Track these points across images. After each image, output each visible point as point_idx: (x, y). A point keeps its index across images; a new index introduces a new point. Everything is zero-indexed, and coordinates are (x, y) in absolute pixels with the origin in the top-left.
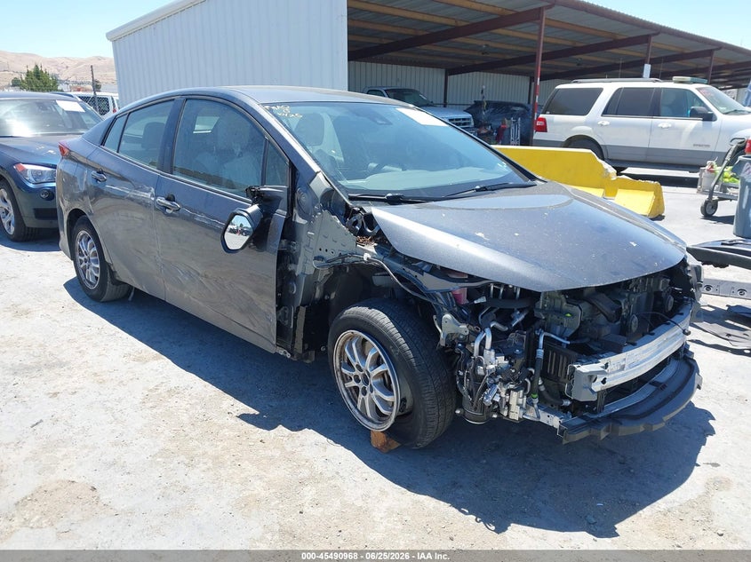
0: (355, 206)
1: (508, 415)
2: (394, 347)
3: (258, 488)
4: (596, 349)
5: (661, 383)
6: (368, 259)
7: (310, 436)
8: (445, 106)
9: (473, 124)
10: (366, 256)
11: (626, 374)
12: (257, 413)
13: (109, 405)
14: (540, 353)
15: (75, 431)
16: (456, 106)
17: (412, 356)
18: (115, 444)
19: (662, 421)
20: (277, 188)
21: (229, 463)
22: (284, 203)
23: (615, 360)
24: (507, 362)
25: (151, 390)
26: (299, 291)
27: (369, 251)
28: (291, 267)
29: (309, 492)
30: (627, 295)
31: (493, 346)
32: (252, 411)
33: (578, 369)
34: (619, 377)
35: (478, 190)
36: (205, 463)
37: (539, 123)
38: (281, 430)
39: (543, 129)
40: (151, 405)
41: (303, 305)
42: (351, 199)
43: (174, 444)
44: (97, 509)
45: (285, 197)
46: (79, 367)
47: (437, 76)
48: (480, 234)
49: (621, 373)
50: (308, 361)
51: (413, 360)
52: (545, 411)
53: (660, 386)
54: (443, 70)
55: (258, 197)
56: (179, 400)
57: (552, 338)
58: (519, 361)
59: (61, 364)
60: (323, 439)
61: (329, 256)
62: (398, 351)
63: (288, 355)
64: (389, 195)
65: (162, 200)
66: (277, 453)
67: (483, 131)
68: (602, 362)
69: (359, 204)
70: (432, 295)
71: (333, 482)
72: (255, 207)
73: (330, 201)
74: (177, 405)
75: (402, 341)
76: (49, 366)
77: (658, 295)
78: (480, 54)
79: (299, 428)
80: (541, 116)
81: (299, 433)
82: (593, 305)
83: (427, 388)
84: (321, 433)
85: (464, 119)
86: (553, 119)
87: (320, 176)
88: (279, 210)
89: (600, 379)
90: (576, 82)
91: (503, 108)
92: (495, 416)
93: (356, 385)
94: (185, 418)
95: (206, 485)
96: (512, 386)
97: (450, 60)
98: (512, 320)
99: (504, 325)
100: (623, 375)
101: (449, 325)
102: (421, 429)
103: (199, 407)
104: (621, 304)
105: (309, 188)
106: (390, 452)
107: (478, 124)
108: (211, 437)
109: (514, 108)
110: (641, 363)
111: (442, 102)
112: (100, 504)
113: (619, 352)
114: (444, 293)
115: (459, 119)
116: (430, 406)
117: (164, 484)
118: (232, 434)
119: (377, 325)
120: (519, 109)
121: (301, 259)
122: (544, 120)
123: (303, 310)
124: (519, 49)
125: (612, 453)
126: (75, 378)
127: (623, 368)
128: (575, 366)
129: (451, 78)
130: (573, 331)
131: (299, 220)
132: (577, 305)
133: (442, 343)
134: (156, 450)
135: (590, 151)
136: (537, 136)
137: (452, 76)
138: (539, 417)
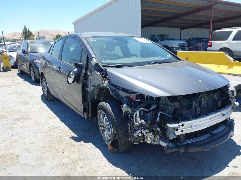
0: (103, 68)
1: (147, 142)
2: (110, 116)
3: (66, 160)
4: (180, 119)
5: (214, 134)
6: (105, 86)
7: (90, 145)
8: (180, 40)
9: (187, 45)
10: (104, 85)
11: (193, 129)
12: (77, 136)
13: (35, 131)
14: (158, 119)
15: (22, 138)
16: (183, 40)
17: (115, 119)
18: (31, 143)
19: (209, 148)
20: (83, 64)
21: (61, 152)
22: (84, 68)
23: (186, 123)
24: (145, 122)
25: (49, 128)
26: (89, 97)
27: (106, 83)
28: (86, 89)
29: (81, 163)
30: (196, 99)
31: (139, 116)
32: (76, 136)
33: (168, 126)
34: (189, 130)
35: (153, 63)
36: (54, 151)
37: (209, 44)
38: (82, 142)
39: (211, 46)
40: (47, 132)
41: (90, 101)
42: (103, 66)
43: (48, 145)
44: (16, 162)
45: (85, 66)
46: (33, 120)
47: (178, 30)
48: (140, 77)
49: (190, 128)
50: (95, 120)
51: (115, 120)
52: (162, 141)
53: (213, 135)
54: (180, 28)
55: (77, 66)
56: (55, 131)
57: (164, 114)
58: (149, 122)
59: (28, 118)
60: (93, 146)
61: (96, 85)
62: (111, 117)
63: (87, 118)
64: (117, 65)
65: (58, 69)
66: (77, 150)
67: (191, 48)
68: (180, 124)
69: (105, 68)
70: (122, 98)
71: (90, 161)
72: (76, 70)
73: (97, 67)
74: (55, 132)
75: (113, 113)
76: (25, 119)
77: (214, 100)
78: (192, 22)
79: (88, 142)
80: (210, 41)
81: (87, 144)
82: (180, 102)
83: (120, 130)
84: (94, 144)
85: (183, 44)
86: (214, 42)
87: (94, 59)
88: (83, 70)
89: (180, 130)
90: (223, 29)
91: (199, 40)
92: (142, 141)
93: (103, 128)
94: (55, 137)
95: (50, 158)
96: (147, 131)
97: (182, 25)
98: (151, 107)
99: (147, 109)
100: (191, 129)
101: (125, 108)
102: (120, 145)
103: (60, 133)
104: (193, 103)
105: (91, 63)
106: (113, 152)
107: (189, 45)
108: (60, 143)
109: (203, 40)
110: (200, 125)
111: (179, 39)
112: (18, 161)
113: (188, 120)
114: (126, 97)
115: (182, 44)
116: (121, 137)
117: (38, 157)
118: (66, 142)
119: (106, 108)
120: (205, 40)
121: (89, 86)
122: (211, 43)
123: (90, 103)
124: (206, 19)
125: (195, 159)
126: (30, 123)
127: (191, 127)
128: (168, 124)
129: (182, 31)
130: (172, 112)
131: (89, 73)
132: (173, 103)
133: (123, 115)
134: (41, 146)
135: (223, 52)
136: (209, 48)
137: (183, 30)
138: (159, 143)
